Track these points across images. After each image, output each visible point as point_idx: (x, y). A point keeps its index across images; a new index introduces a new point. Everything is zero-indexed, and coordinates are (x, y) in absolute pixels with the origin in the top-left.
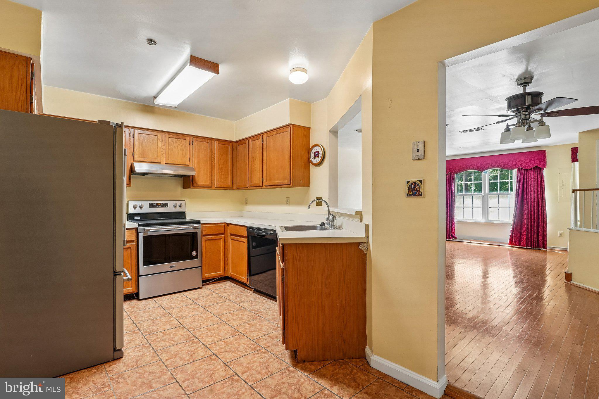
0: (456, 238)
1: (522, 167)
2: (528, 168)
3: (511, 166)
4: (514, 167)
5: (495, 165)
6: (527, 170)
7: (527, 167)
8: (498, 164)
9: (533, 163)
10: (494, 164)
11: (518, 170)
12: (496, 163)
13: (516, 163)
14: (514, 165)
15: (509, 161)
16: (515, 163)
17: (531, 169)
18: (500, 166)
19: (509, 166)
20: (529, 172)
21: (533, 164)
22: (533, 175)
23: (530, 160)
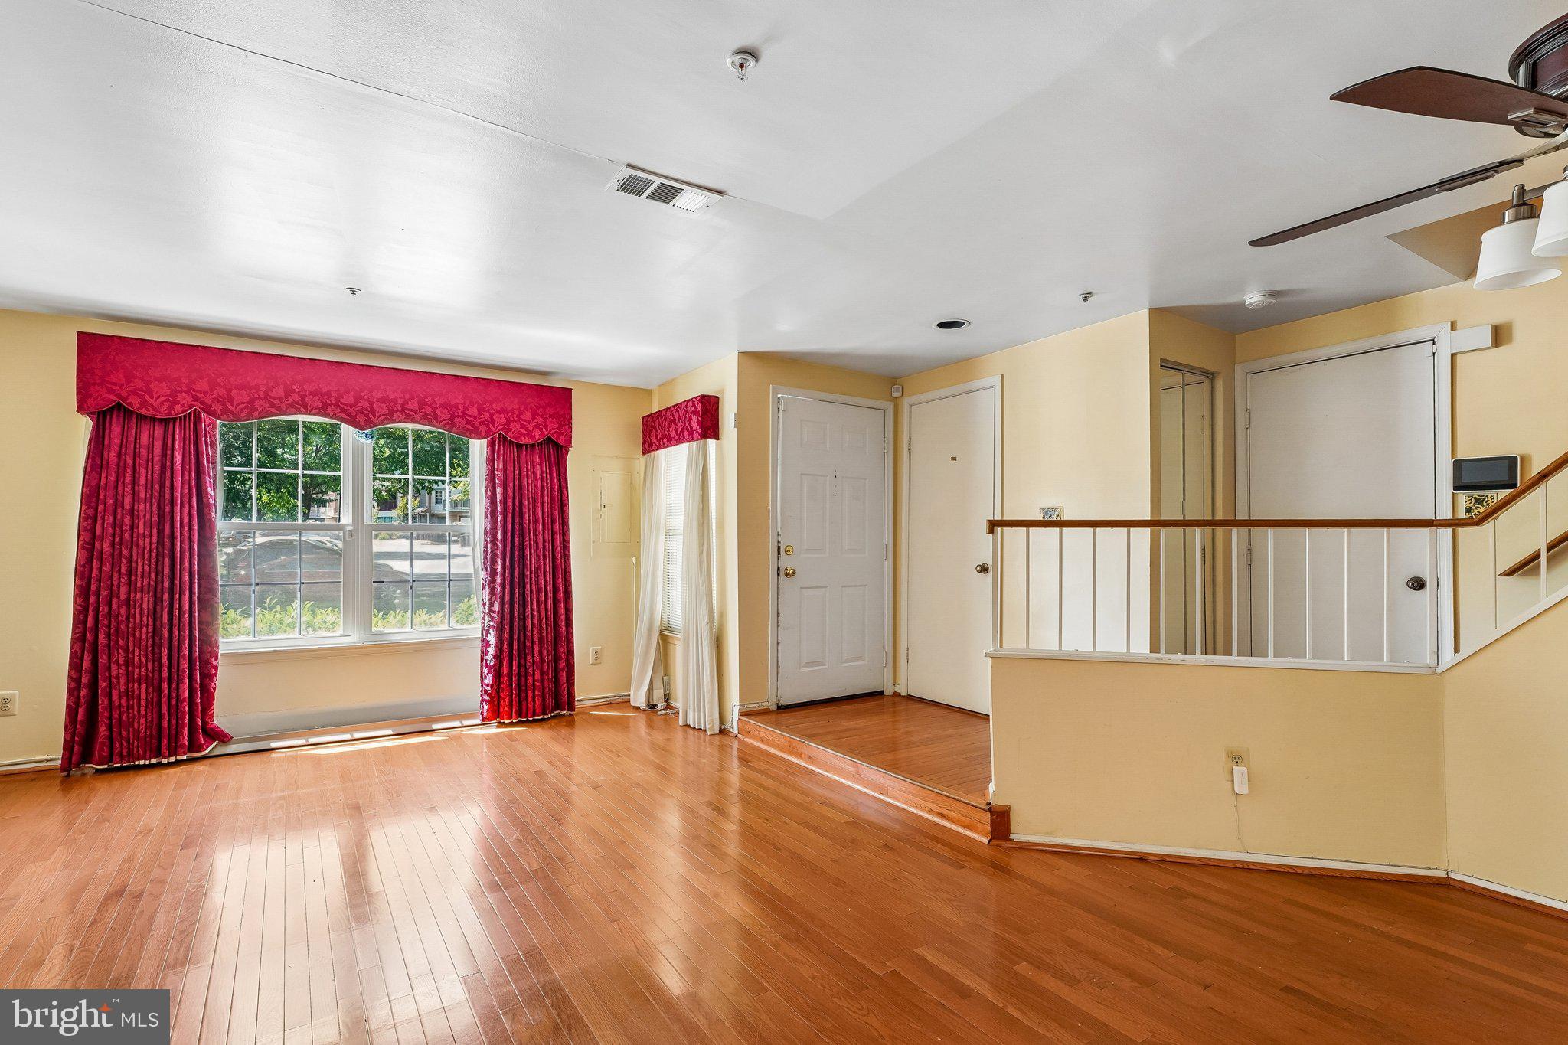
0: (223, 738)
1: (510, 433)
2: (527, 440)
3: (473, 425)
4: (484, 429)
5: (415, 412)
6: (519, 446)
7: (524, 435)
8: (429, 410)
9: (541, 425)
10: (414, 405)
11: (491, 444)
12: (421, 406)
13: (492, 415)
14: (483, 423)
15: (467, 403)
16: (486, 415)
17: (533, 446)
18: (436, 417)
19: (468, 422)
20: (526, 455)
21: (541, 430)
22: (538, 465)
23: (535, 415)
